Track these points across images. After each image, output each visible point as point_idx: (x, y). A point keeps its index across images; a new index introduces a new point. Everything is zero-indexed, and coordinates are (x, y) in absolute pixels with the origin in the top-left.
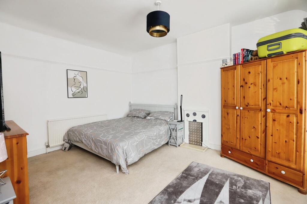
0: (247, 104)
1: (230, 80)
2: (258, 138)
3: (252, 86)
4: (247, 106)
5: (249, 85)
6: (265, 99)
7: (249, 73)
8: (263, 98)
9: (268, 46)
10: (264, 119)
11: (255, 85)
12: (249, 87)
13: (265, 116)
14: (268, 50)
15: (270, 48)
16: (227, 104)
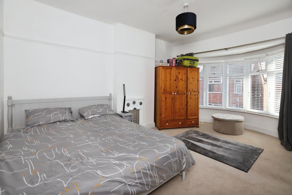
0: (178, 91)
1: (168, 76)
2: (183, 109)
3: (181, 81)
4: (178, 92)
5: (179, 80)
6: (187, 88)
7: (179, 73)
8: (186, 87)
9: (190, 62)
10: (186, 98)
11: (182, 80)
12: (179, 81)
13: (187, 97)
14: (190, 64)
15: (191, 63)
16: (166, 92)
